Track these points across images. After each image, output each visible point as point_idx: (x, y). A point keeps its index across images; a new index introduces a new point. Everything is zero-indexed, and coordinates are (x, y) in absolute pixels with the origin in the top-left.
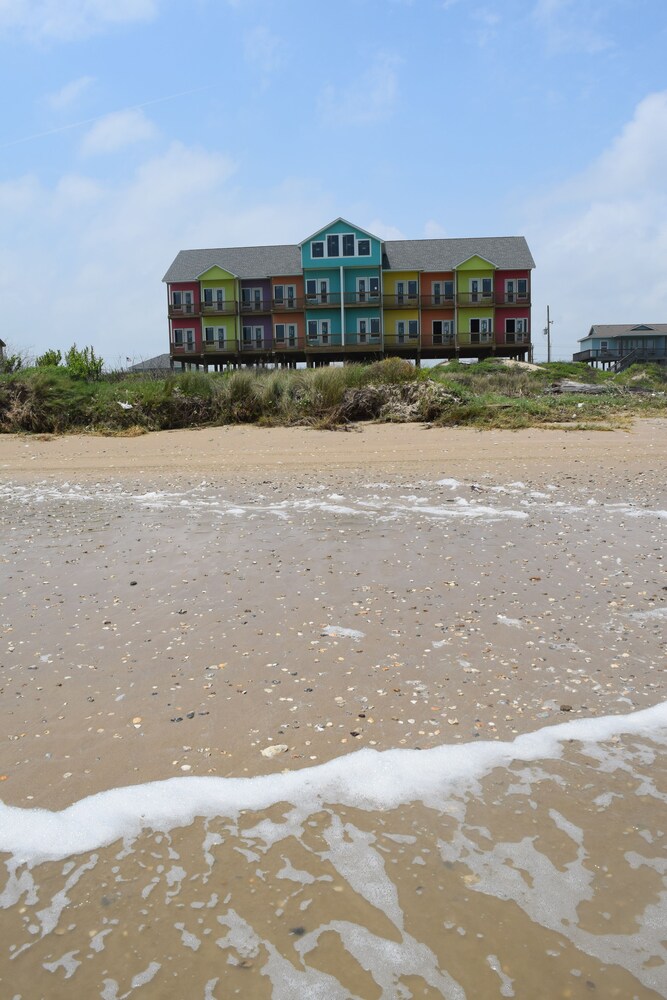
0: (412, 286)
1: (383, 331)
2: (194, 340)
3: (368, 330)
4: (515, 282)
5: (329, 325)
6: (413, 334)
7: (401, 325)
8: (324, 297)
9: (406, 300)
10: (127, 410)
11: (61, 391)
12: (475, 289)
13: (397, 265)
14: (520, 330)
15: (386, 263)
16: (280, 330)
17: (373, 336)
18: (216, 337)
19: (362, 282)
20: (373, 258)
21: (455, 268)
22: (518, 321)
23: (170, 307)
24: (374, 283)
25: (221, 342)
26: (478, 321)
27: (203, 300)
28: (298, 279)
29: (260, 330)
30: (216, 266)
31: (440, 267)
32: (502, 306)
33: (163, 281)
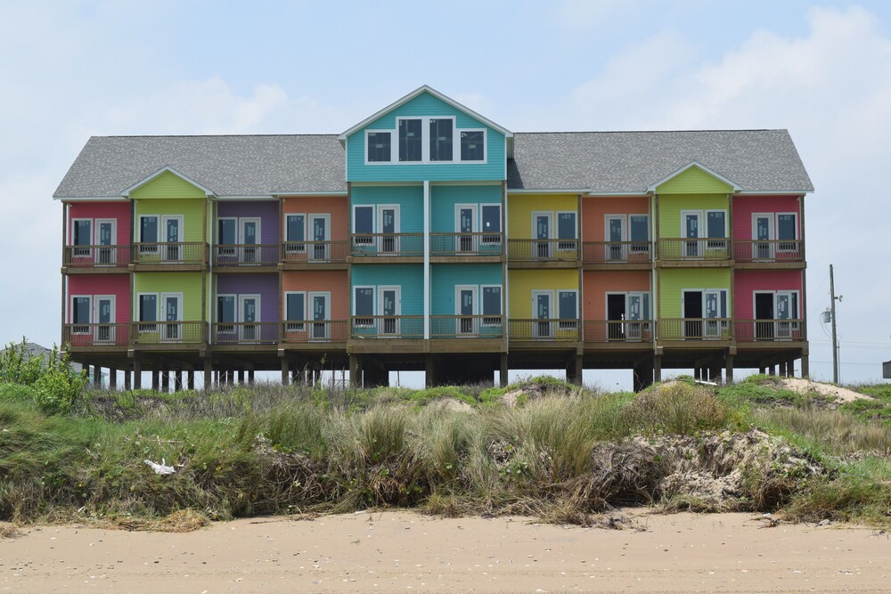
0: (566, 224)
1: (506, 310)
2: (113, 319)
3: (478, 308)
4: (773, 218)
5: (398, 297)
6: (567, 321)
7: (544, 300)
8: (389, 243)
9: (554, 250)
10: (165, 477)
11: (28, 436)
12: (692, 231)
13: (536, 179)
14: (785, 314)
15: (514, 179)
16: (296, 302)
17: (486, 320)
18: (161, 314)
19: (467, 214)
20: (490, 167)
21: (652, 189)
22: (781, 298)
23: (66, 250)
24: (491, 214)
25: (172, 326)
26: (699, 295)
27: (137, 238)
28: (338, 204)
29: (252, 302)
30: (168, 172)
31: (622, 186)
32: (747, 266)
33: (55, 196)
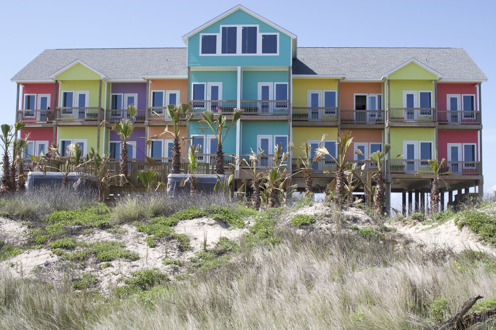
0: (329, 96)
1: (291, 153)
3: (272, 150)
4: (459, 98)
7: (314, 146)
8: (215, 106)
9: (322, 113)
12: (410, 103)
15: (297, 69)
16: (157, 146)
19: (266, 89)
20: (281, 58)
21: (386, 76)
23: (18, 113)
24: (281, 90)
27: (60, 105)
28: (182, 83)
30: (79, 64)
31: (366, 75)
32: (445, 127)
33: (12, 79)
